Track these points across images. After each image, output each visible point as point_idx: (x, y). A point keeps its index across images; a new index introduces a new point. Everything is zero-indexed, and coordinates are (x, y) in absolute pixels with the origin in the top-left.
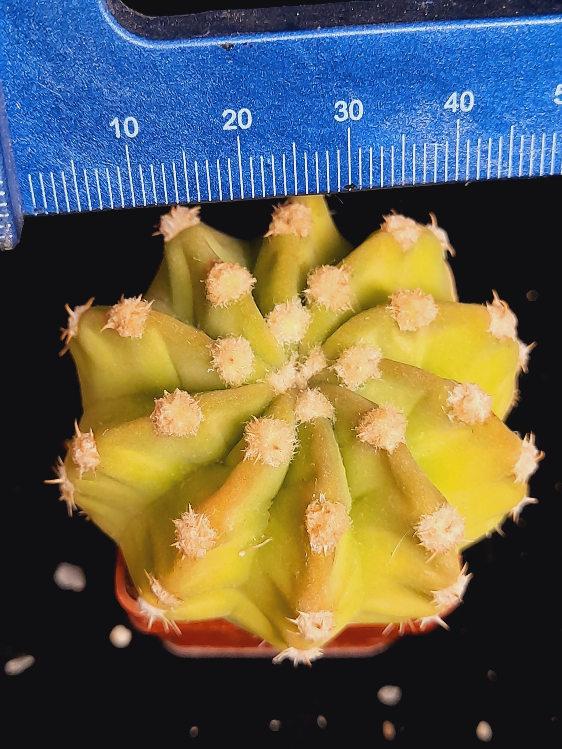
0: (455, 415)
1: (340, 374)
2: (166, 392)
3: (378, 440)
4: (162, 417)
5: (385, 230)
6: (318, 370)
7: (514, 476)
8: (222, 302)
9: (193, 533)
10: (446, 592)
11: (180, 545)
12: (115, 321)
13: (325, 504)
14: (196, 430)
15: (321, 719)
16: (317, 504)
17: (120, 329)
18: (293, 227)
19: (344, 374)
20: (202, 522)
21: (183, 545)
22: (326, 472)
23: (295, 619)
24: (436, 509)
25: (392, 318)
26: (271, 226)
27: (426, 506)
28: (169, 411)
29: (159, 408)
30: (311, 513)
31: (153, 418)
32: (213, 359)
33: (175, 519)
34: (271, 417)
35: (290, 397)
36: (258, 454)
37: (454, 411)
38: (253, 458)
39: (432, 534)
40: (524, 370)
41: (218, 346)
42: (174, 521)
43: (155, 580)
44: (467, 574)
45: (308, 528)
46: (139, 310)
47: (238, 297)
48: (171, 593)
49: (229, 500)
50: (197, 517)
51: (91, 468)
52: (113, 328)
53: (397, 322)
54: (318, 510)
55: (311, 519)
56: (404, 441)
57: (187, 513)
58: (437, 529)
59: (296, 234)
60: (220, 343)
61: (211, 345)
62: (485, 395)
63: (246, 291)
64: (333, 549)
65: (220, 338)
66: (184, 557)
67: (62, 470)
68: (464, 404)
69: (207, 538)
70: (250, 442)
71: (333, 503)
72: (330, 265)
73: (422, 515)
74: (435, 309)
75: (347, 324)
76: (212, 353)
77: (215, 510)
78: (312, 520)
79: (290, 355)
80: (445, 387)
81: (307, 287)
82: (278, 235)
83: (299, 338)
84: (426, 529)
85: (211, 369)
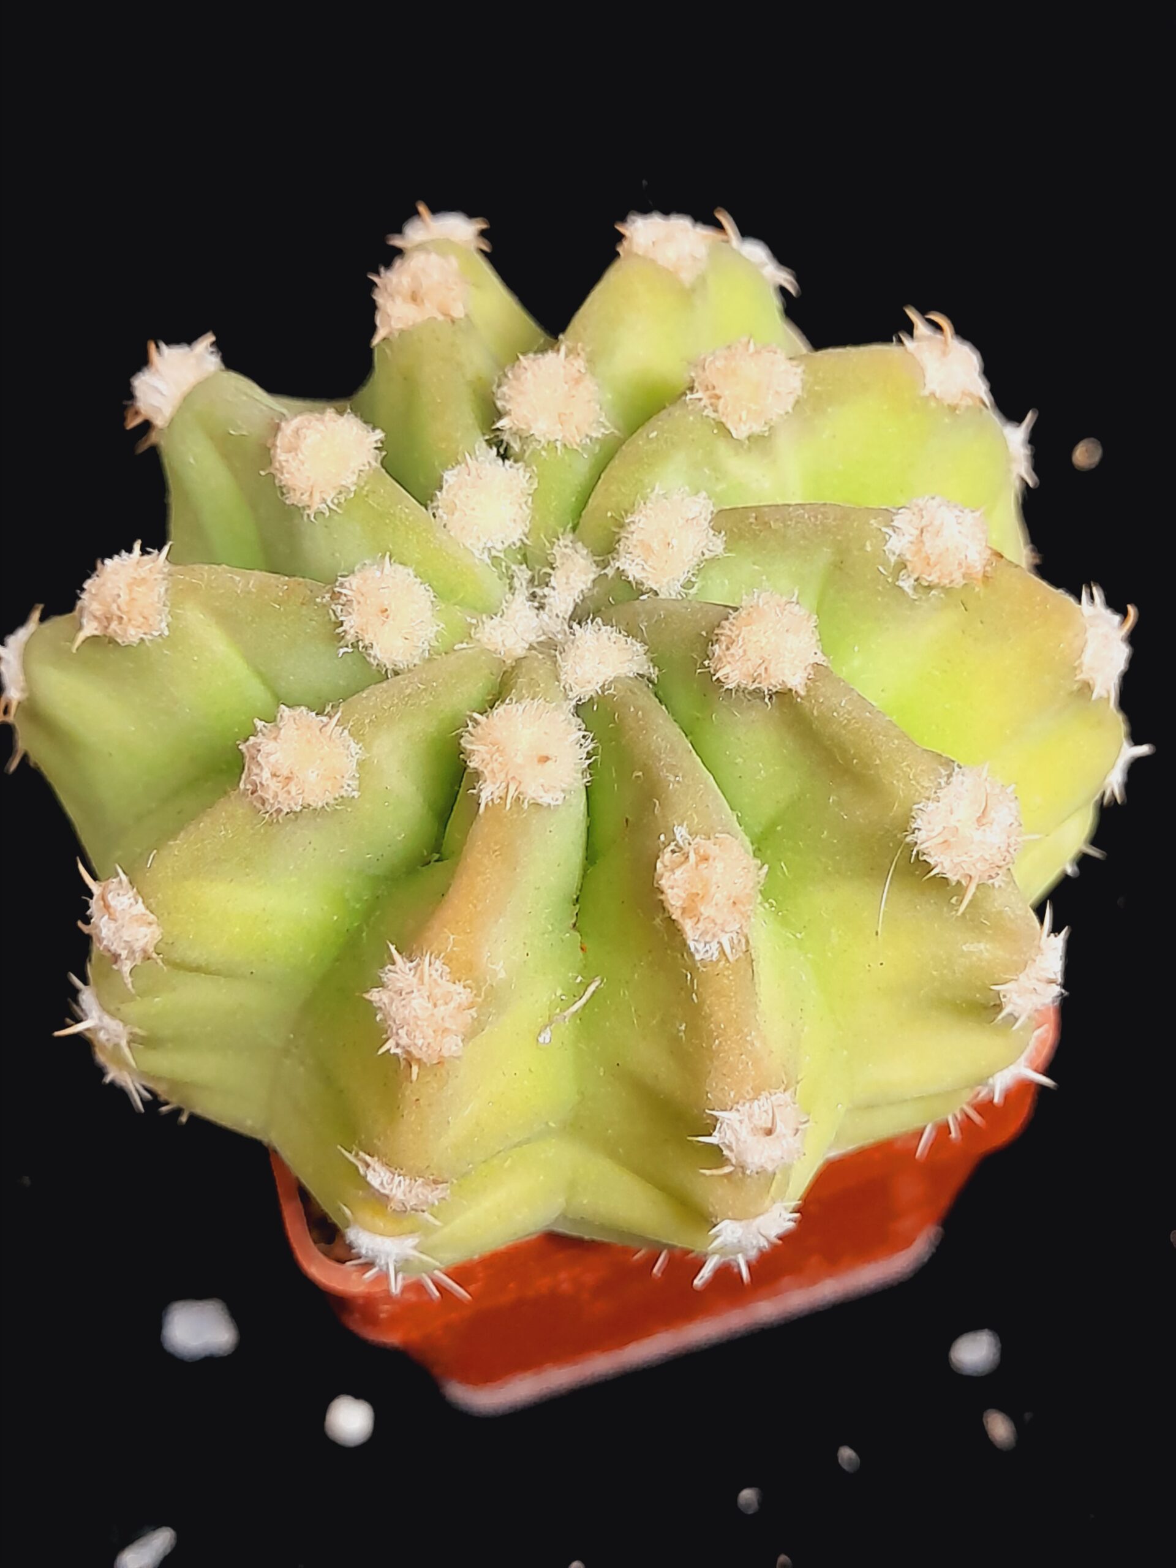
0: (915, 576)
1: (634, 572)
2: (259, 724)
3: (762, 670)
4: (266, 774)
5: (631, 253)
6: (584, 587)
7: (1087, 687)
8: (324, 501)
9: (418, 1004)
10: (1025, 980)
11: (397, 1045)
12: (98, 613)
13: (693, 846)
14: (355, 783)
15: (846, 1454)
16: (673, 852)
17: (114, 625)
18: (428, 305)
19: (643, 569)
20: (430, 975)
21: (404, 1041)
22: (672, 778)
23: (710, 1135)
24: (943, 784)
25: (707, 416)
26: (378, 320)
27: (918, 783)
28: (278, 754)
29: (253, 758)
30: (667, 874)
31: (249, 787)
32: (341, 624)
33: (368, 992)
34: (511, 699)
35: (540, 656)
36: (507, 787)
37: (910, 568)
38: (501, 798)
39: (953, 840)
40: (1031, 484)
41: (343, 591)
42: (367, 996)
43: (368, 1158)
44: (1056, 929)
45: (672, 910)
46: (143, 572)
47: (354, 478)
48: (415, 1174)
49: (475, 906)
50: (416, 968)
51: (144, 951)
52: (96, 633)
53: (722, 423)
54: (682, 863)
55: (672, 888)
56: (820, 659)
57: (390, 967)
58: (958, 825)
59: (440, 318)
60: (347, 584)
61: (328, 596)
62: (966, 511)
63: (369, 463)
64: (743, 941)
65: (342, 576)
66: (415, 1069)
67: (87, 998)
68: (927, 544)
69: (452, 1005)
70: (481, 769)
71: (709, 839)
72: (536, 352)
73: (916, 806)
74: (795, 369)
75: (616, 462)
76: (334, 612)
77: (452, 937)
78: (675, 890)
79: (513, 577)
80: (872, 521)
81: (500, 415)
82: (402, 332)
83: (520, 531)
84: (934, 834)
85: (346, 649)
